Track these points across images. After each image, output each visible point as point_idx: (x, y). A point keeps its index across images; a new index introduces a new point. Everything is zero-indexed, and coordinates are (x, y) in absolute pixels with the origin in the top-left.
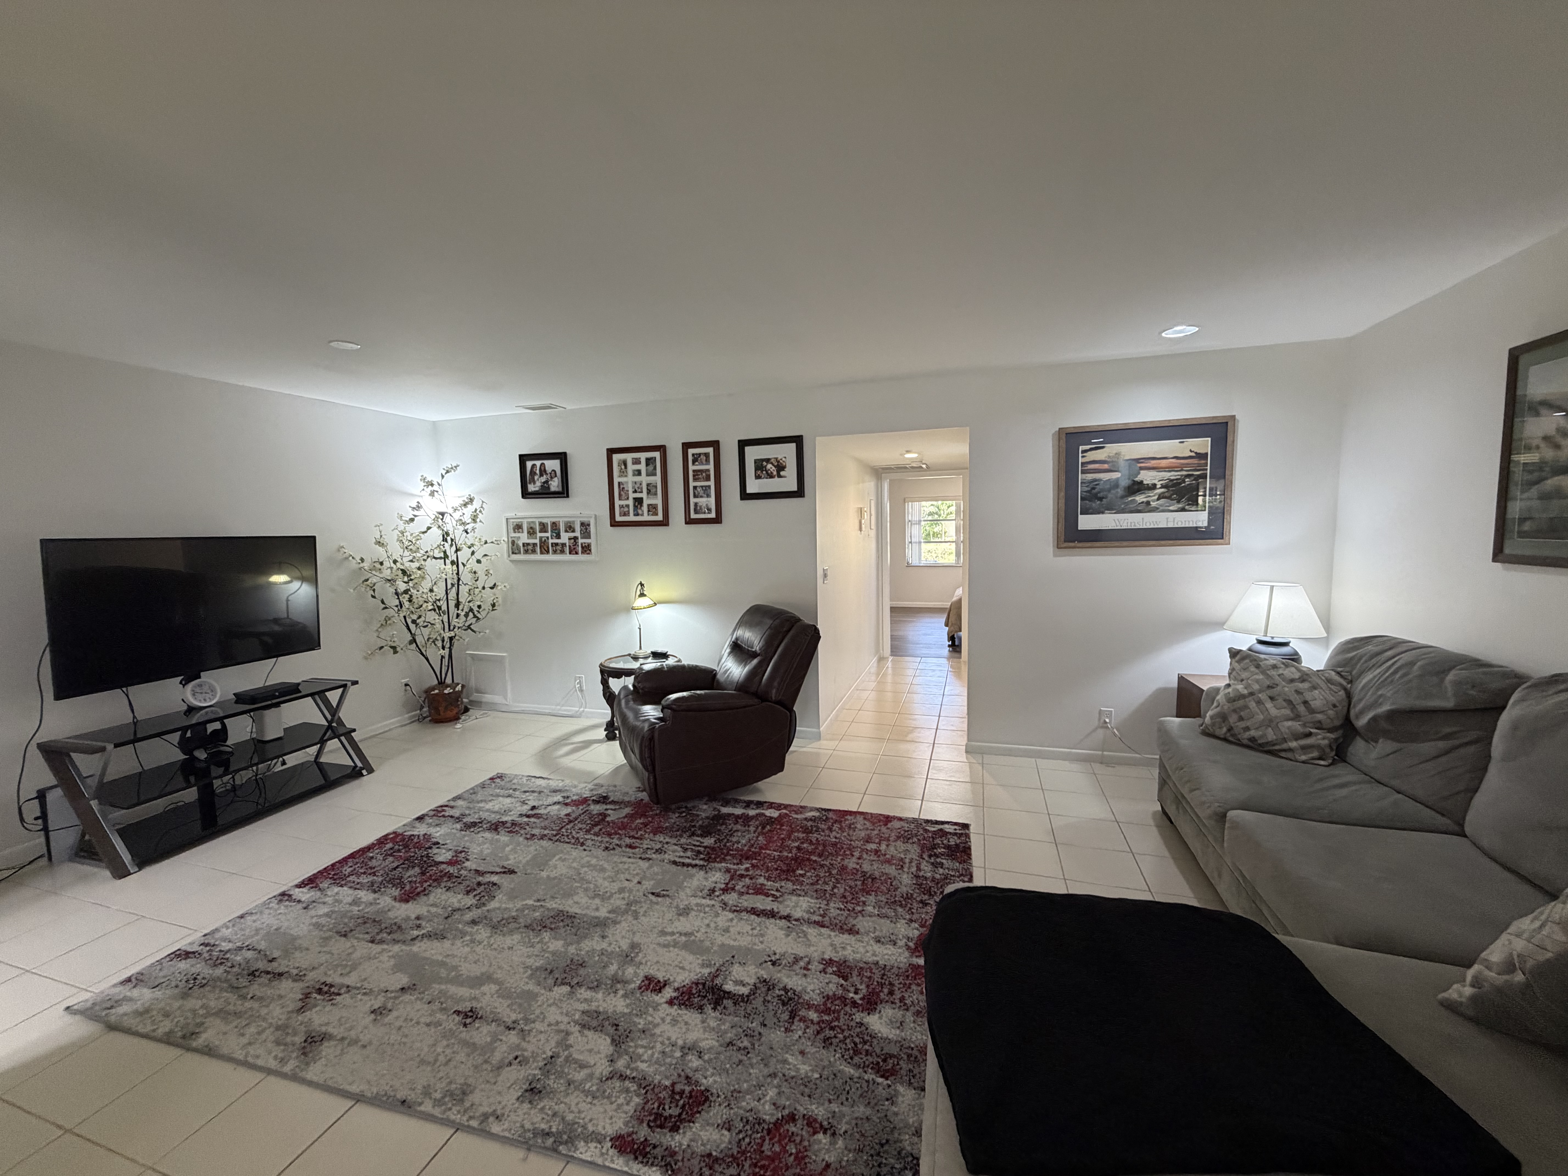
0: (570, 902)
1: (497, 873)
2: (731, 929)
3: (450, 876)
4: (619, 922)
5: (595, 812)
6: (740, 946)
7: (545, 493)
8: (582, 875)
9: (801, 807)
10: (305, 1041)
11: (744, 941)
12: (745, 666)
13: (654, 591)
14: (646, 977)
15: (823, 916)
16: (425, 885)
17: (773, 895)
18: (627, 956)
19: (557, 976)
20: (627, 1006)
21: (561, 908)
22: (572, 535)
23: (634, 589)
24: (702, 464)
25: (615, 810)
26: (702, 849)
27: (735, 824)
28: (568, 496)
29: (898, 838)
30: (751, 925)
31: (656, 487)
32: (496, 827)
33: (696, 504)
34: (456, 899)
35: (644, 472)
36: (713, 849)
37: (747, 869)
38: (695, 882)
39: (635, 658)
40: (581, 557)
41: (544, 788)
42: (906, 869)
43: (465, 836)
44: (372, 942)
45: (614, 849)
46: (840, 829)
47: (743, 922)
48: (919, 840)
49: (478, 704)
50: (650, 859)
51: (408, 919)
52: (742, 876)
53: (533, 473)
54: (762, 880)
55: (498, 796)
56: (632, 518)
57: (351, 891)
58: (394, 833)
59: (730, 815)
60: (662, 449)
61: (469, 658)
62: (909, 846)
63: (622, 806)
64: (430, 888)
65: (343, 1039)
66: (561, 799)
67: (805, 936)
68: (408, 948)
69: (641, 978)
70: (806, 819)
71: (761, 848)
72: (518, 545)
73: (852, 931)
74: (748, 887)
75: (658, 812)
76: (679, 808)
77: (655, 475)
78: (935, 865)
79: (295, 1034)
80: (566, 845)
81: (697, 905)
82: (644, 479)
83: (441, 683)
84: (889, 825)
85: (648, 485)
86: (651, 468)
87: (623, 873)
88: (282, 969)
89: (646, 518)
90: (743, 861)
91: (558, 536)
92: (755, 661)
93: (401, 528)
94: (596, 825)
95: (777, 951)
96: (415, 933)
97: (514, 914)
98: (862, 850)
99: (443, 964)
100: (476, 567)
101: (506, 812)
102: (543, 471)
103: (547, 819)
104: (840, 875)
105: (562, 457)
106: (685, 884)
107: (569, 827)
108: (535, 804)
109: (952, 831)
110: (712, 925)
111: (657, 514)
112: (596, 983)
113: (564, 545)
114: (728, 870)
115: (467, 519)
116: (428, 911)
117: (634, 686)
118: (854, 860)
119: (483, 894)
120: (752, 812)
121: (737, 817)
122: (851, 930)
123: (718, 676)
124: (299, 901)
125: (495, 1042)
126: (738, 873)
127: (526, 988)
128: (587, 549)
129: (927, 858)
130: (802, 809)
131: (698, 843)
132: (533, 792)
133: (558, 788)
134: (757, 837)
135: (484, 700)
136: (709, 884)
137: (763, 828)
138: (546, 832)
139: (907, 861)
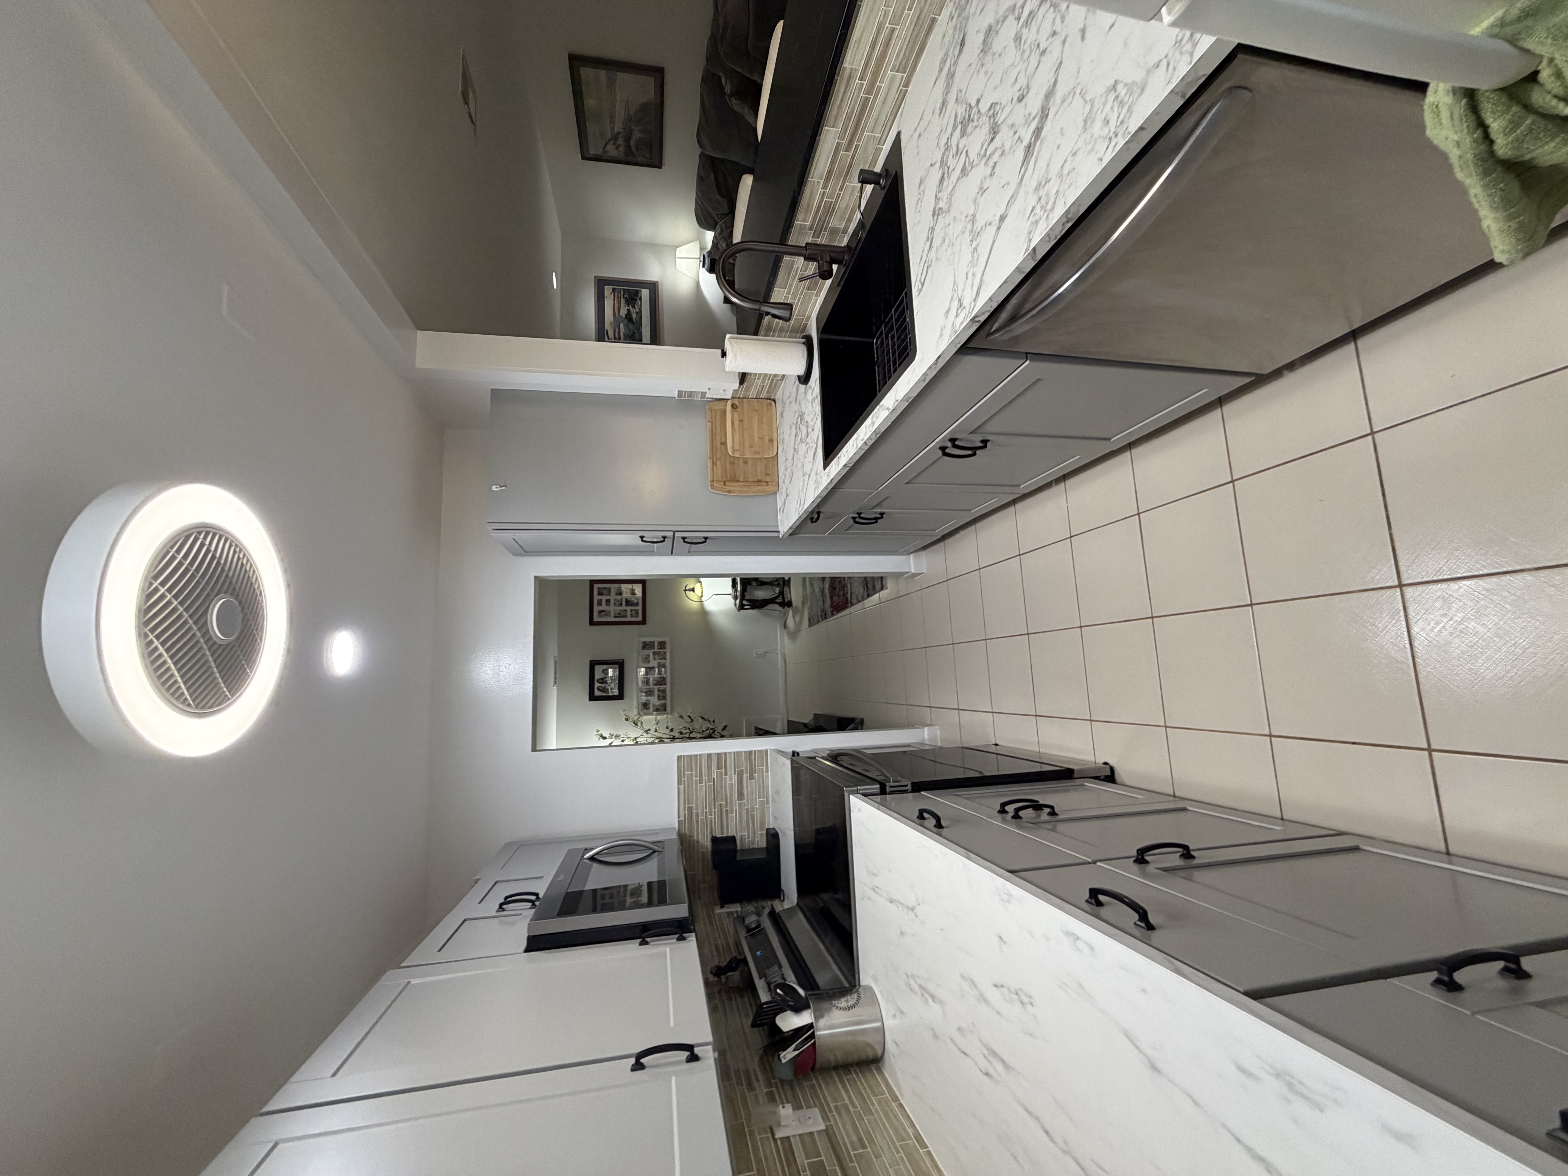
7: (620, 682)
28: (623, 661)
35: (608, 597)
40: (668, 650)
56: (640, 608)
72: (660, 705)
82: (613, 597)
86: (605, 592)
102: (603, 681)
105: (593, 664)
128: (662, 645)
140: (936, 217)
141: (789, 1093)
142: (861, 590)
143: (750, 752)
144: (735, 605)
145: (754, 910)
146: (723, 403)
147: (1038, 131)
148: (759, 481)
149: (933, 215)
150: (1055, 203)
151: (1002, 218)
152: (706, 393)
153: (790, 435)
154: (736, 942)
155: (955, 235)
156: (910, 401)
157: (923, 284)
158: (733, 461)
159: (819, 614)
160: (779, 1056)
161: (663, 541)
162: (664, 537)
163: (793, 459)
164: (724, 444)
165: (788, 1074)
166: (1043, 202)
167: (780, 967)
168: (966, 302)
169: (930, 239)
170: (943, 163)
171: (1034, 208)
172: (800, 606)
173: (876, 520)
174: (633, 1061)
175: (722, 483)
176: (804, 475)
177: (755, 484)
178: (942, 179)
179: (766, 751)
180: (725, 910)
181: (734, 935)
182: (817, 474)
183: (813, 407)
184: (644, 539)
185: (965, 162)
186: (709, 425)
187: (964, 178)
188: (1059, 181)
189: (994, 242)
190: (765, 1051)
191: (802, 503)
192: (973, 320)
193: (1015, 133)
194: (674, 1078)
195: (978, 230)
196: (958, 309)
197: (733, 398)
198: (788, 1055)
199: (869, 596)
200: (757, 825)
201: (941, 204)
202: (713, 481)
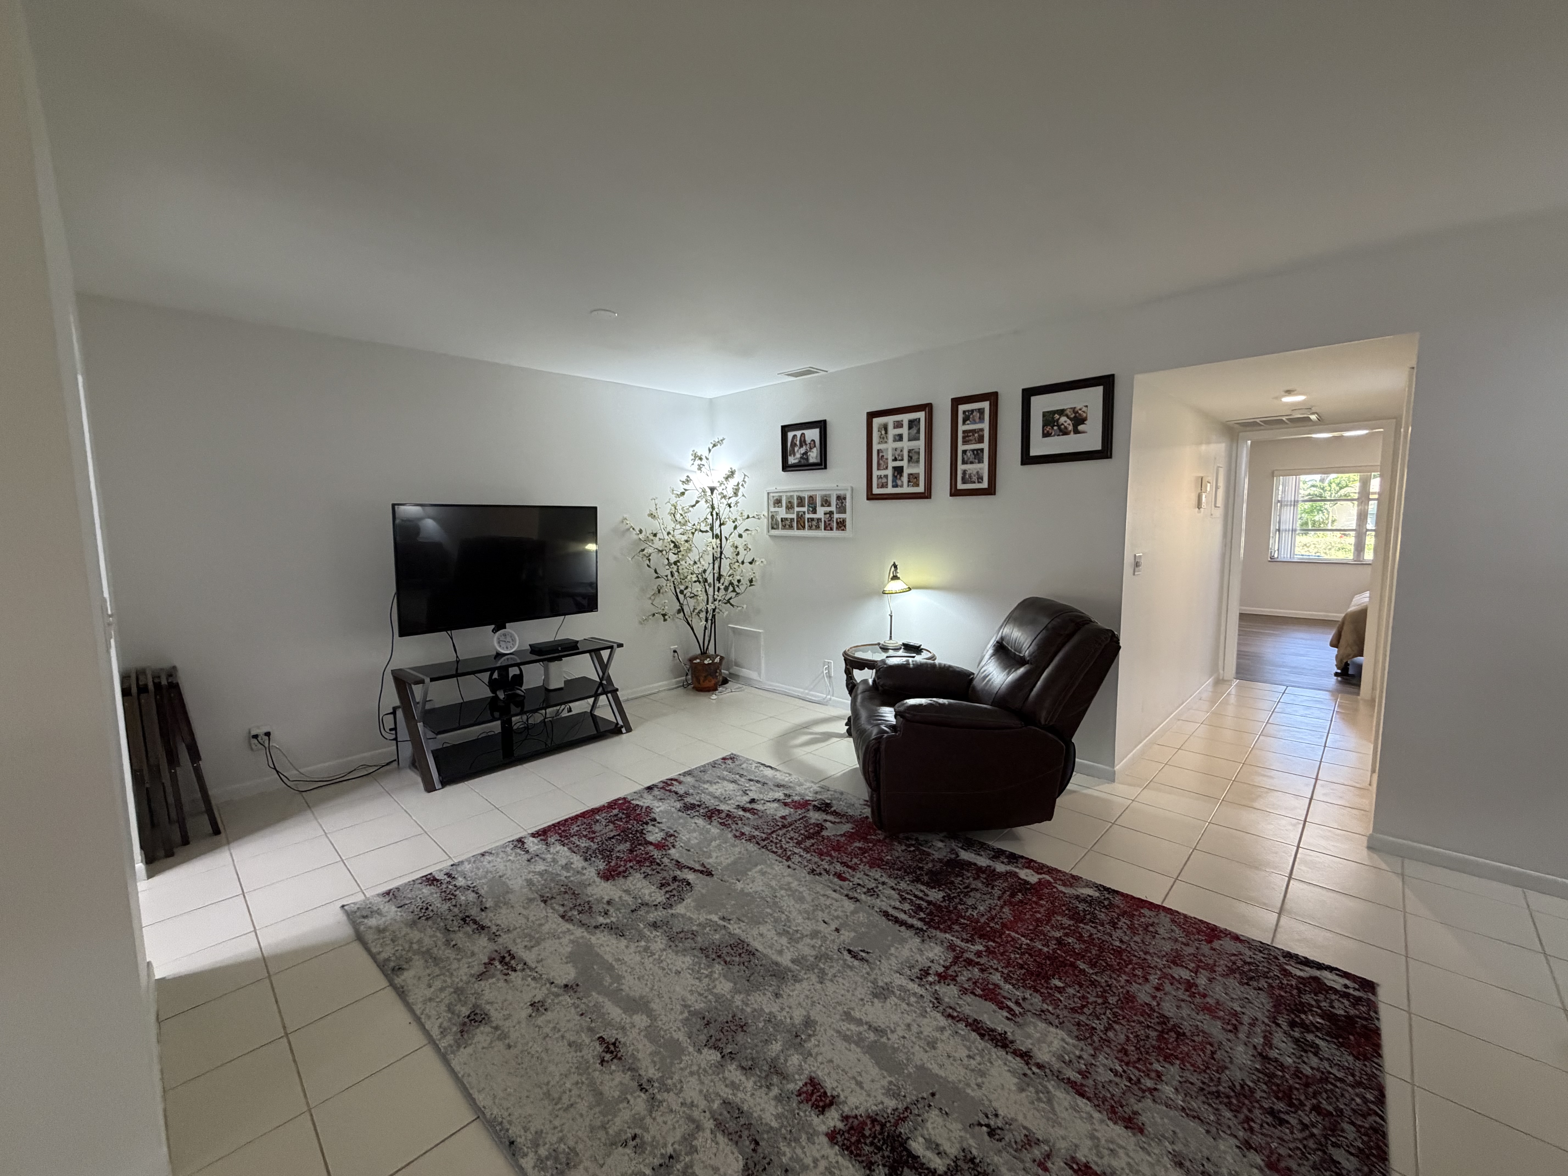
0: (755, 932)
1: (695, 871)
2: (939, 1045)
3: (652, 861)
4: (800, 981)
5: (813, 821)
6: (946, 1079)
7: (804, 466)
8: (777, 900)
9: (1073, 877)
10: (469, 1016)
11: (954, 1073)
12: (1008, 674)
13: (909, 574)
14: (811, 1079)
15: (1084, 1074)
16: (629, 864)
17: (1010, 1010)
18: (797, 1036)
19: (712, 1032)
20: (778, 1117)
21: (743, 936)
22: (828, 509)
23: (888, 571)
24: (974, 422)
25: (834, 823)
26: (924, 904)
27: (975, 879)
28: (825, 468)
29: (1231, 971)
30: (969, 1049)
31: (918, 453)
32: (711, 814)
33: (964, 472)
34: (649, 891)
35: (905, 437)
36: (939, 908)
37: (979, 954)
38: (905, 953)
39: (885, 649)
40: (835, 533)
41: (770, 779)
42: (1242, 1036)
43: (680, 818)
44: (563, 917)
45: (821, 874)
46: (1129, 927)
47: (958, 1039)
48: (1270, 985)
49: (735, 677)
50: (857, 900)
51: (599, 901)
52: (970, 962)
53: (793, 444)
54: (996, 978)
55: (724, 779)
56: (890, 490)
57: (568, 853)
58: (624, 799)
59: (970, 864)
60: (927, 408)
61: (731, 633)
62: (1252, 994)
63: (844, 820)
64: (631, 871)
65: (496, 1028)
66: (782, 797)
67: (1050, 1101)
68: (588, 937)
69: (804, 1078)
70: (1077, 897)
71: (1004, 925)
72: (776, 520)
73: (1131, 1123)
74: (975, 983)
75: (881, 837)
76: (908, 839)
77: (918, 439)
78: (1303, 1046)
79: (465, 1004)
80: (771, 855)
81: (901, 988)
82: (906, 445)
83: (704, 653)
84: (1216, 944)
85: (910, 451)
86: (914, 431)
87: (822, 911)
88: (486, 923)
89: (906, 489)
90: (976, 937)
91: (814, 511)
92: (1022, 670)
93: (673, 502)
94: (808, 838)
95: (1001, 1112)
96: (601, 920)
97: (694, 928)
98: (1164, 976)
99: (611, 968)
100: (740, 543)
101: (725, 800)
102: (803, 442)
103: (761, 817)
104: (1122, 1009)
105: (822, 425)
106: (893, 950)
107: (781, 832)
108: (756, 797)
109: (1338, 987)
110: (915, 1028)
111: (918, 485)
112: (750, 1063)
113: (819, 520)
114: (952, 947)
115: (730, 492)
116: (620, 897)
117: (874, 681)
118: (1148, 988)
119: (675, 892)
120: (1000, 868)
121: (980, 870)
122: (1130, 1120)
123: (975, 682)
124: (527, 852)
125: (621, 1102)
126: (966, 955)
127: (676, 1036)
128: (842, 525)
129: (1285, 1026)
130: (1073, 880)
131: (921, 895)
132: (758, 782)
133: (783, 783)
134: (1002, 907)
135: (741, 674)
136: (922, 962)
137: (1013, 895)
138: (756, 833)
139: (1246, 1020)
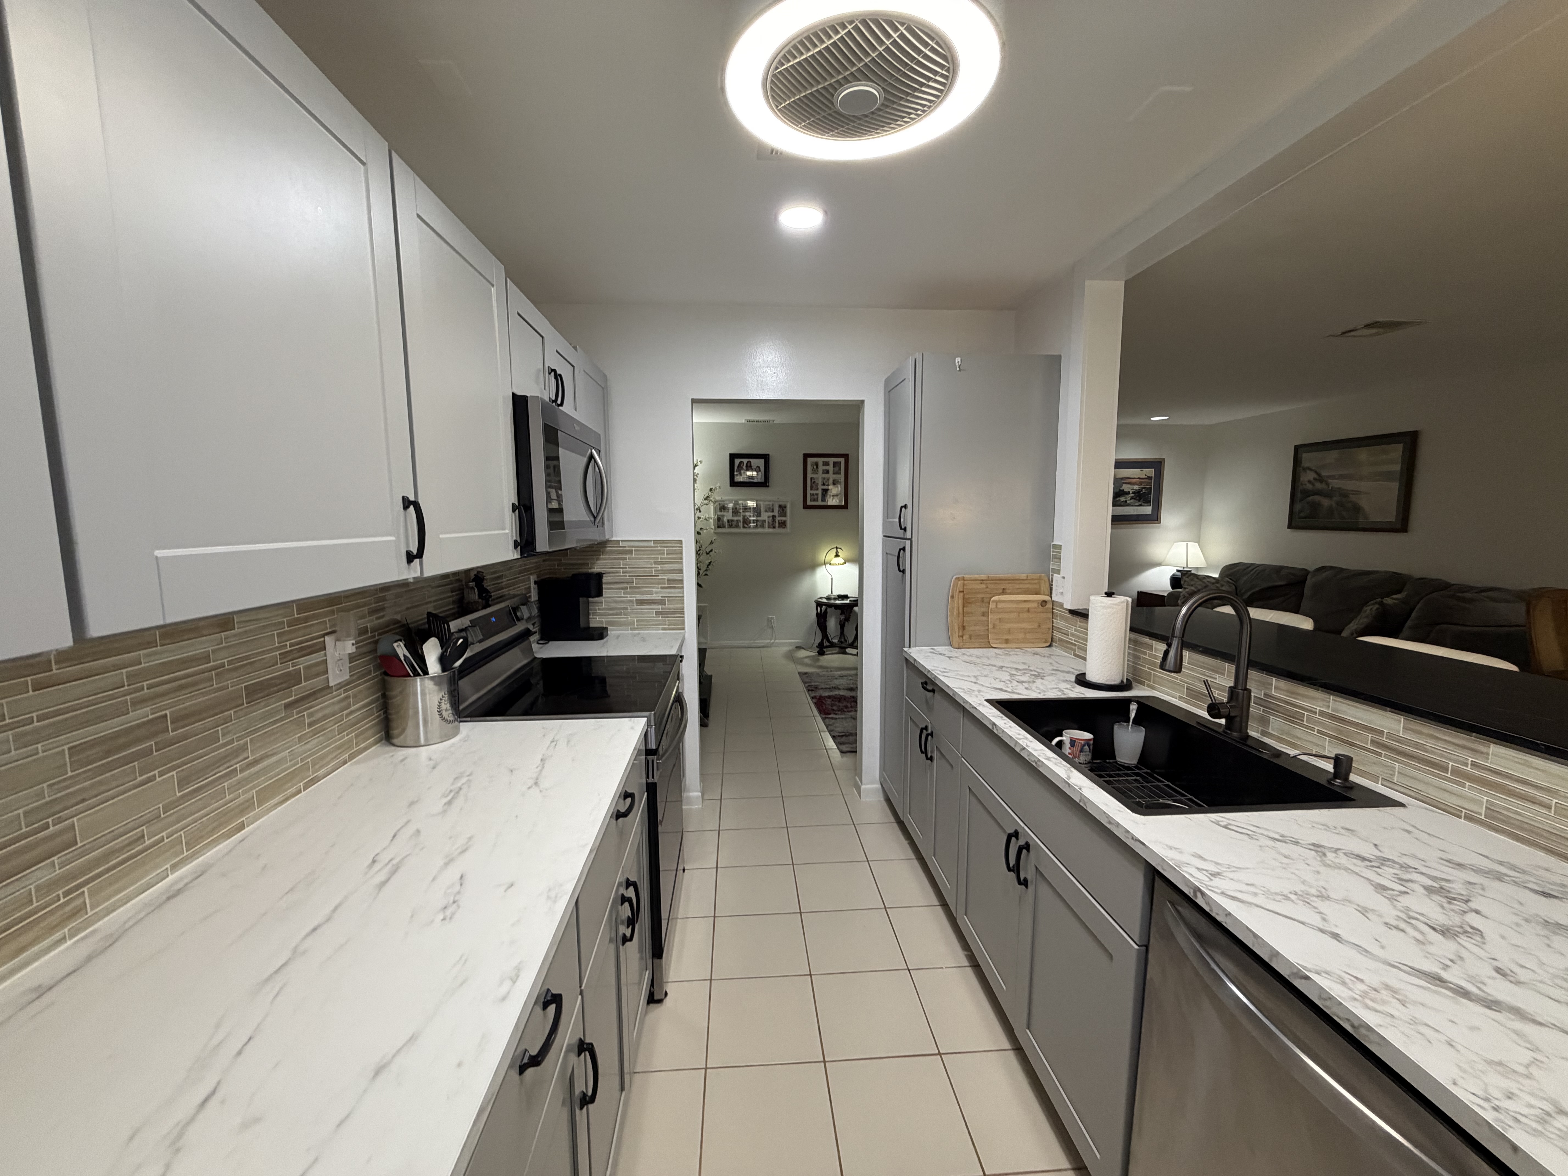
7: (749, 484)
22: (771, 514)
28: (769, 486)
31: (840, 482)
35: (831, 472)
40: (778, 530)
53: (740, 468)
56: (820, 503)
60: (846, 456)
72: (723, 521)
82: (832, 477)
85: (834, 480)
86: (837, 469)
89: (831, 503)
91: (759, 515)
102: (749, 467)
105: (766, 457)
111: (839, 501)
113: (763, 521)
128: (783, 524)
140: (1312, 847)
141: (364, 650)
142: (839, 729)
143: (683, 613)
144: (821, 598)
145: (533, 614)
146: (1047, 591)
147: (1465, 994)
148: (964, 628)
149: (1314, 845)
150: (1377, 1011)
151: (1336, 936)
152: (1059, 574)
153: (1015, 662)
154: (504, 596)
155: (1296, 872)
156: (1081, 804)
157: (1225, 827)
158: (986, 602)
159: (813, 684)
160: (400, 640)
161: (901, 528)
162: (905, 529)
163: (990, 665)
164: (1004, 592)
165: (383, 649)
166: (1373, 994)
167: (480, 641)
168: (1216, 882)
169: (1283, 839)
170: (1384, 861)
171: (1362, 981)
172: (820, 664)
173: (925, 752)
174: (412, 498)
175: (962, 590)
176: (975, 677)
177: (961, 624)
178: (1364, 859)
179: (683, 629)
180: (533, 585)
181: (509, 594)
182: (979, 691)
183: (1052, 689)
184: (903, 509)
185: (1393, 890)
186: (1023, 576)
187: (1373, 888)
188: (1408, 1020)
189: (1303, 923)
190: (403, 625)
191: (945, 674)
192: (1197, 890)
193: (1452, 961)
194: (393, 538)
195: (1311, 903)
196: (1207, 871)
197: (1053, 602)
198: (401, 650)
199: (834, 737)
200: (610, 618)
201: (1330, 855)
202: (964, 580)
